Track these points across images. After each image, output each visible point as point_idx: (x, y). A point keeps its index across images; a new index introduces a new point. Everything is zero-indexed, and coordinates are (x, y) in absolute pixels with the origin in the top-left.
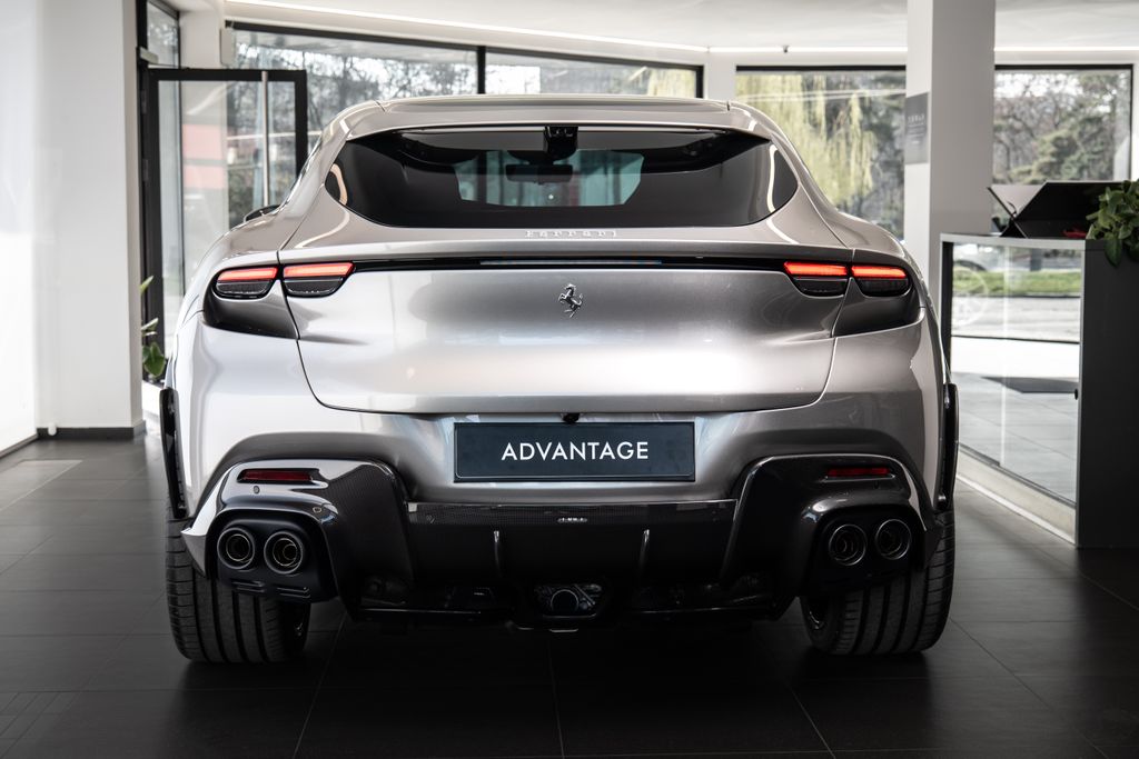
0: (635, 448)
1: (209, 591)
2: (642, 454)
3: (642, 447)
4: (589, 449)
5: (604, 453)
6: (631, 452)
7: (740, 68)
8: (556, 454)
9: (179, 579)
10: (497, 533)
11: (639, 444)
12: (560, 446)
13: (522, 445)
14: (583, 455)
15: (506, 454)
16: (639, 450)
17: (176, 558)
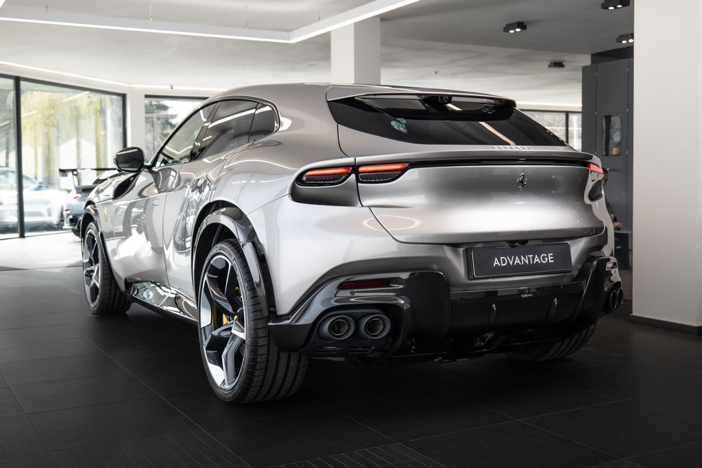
0: (548, 257)
1: (276, 358)
2: (551, 260)
3: (551, 256)
4: (529, 258)
5: (535, 260)
6: (546, 259)
7: (147, 96)
8: (516, 262)
9: (259, 353)
10: (494, 306)
11: (549, 255)
12: (517, 258)
13: (501, 258)
14: (527, 262)
15: (495, 263)
16: (550, 258)
17: (259, 341)
